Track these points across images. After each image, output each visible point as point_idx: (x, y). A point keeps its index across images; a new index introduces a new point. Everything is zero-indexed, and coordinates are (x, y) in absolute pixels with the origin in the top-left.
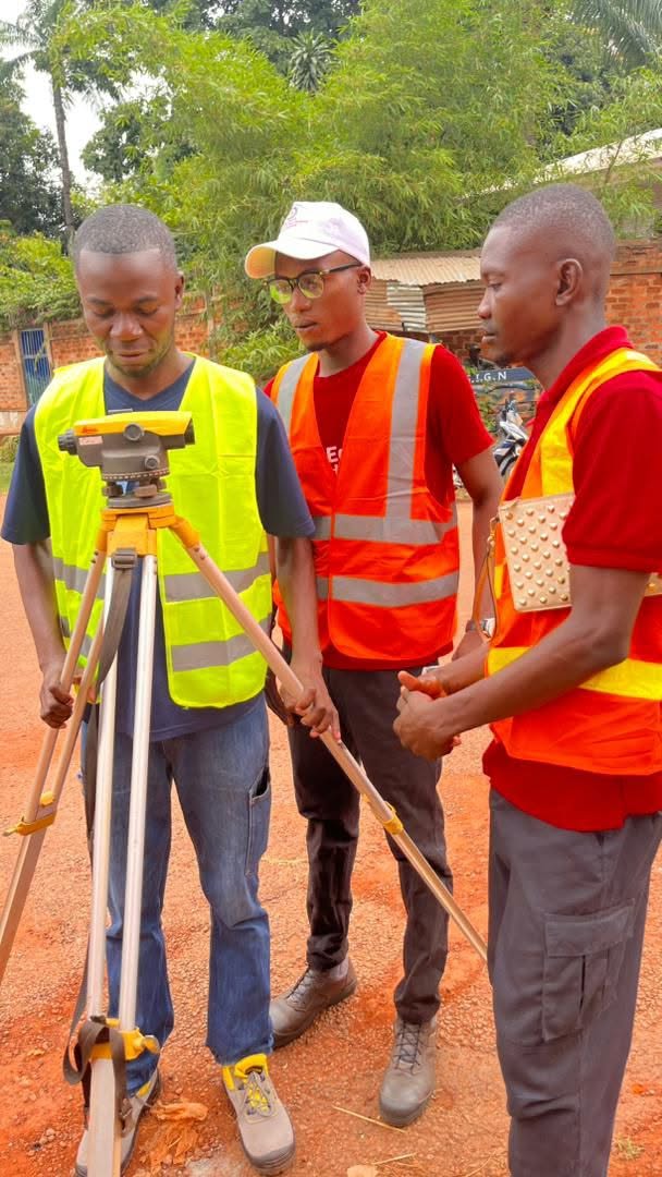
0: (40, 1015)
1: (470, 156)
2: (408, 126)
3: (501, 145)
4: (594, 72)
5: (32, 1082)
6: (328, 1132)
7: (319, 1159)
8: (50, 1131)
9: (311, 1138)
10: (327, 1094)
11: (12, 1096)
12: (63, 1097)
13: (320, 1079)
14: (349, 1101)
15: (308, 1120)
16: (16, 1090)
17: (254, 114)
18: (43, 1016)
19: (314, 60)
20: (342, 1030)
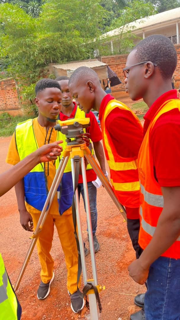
0: (30, 285)
1: (84, 33)
2: (65, 26)
3: (92, 30)
4: (111, 8)
5: (35, 303)
6: (120, 300)
7: (120, 308)
8: (44, 316)
9: (116, 303)
10: (116, 290)
11: (30, 309)
12: (45, 306)
13: (113, 287)
14: (123, 291)
15: (113, 298)
16: (31, 306)
17: (21, 24)
18: (31, 285)
19: (35, 9)
20: (115, 273)
